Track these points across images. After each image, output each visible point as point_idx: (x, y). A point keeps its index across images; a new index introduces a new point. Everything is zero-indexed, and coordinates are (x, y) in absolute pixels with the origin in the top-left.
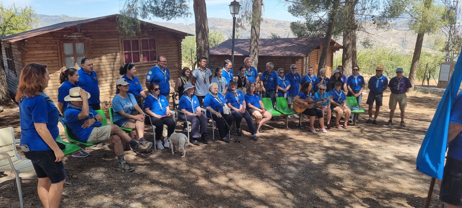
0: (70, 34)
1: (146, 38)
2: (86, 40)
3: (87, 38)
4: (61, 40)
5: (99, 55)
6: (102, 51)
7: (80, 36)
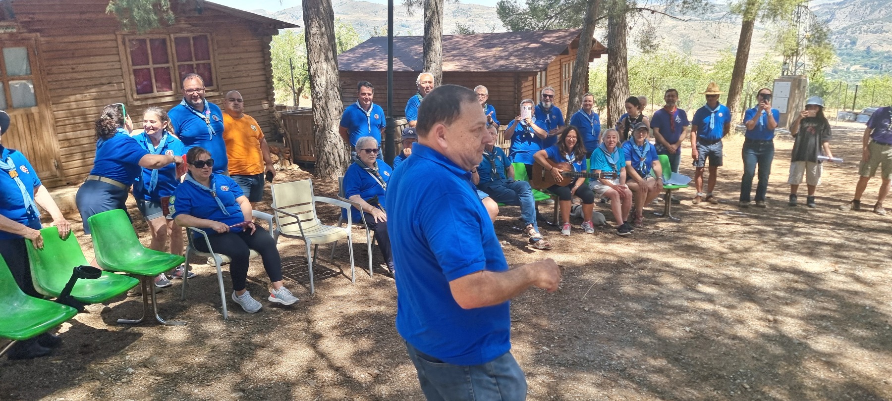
1: (185, 35)
2: (29, 39)
3: (33, 35)
5: (68, 76)
6: (75, 66)
7: (14, 30)
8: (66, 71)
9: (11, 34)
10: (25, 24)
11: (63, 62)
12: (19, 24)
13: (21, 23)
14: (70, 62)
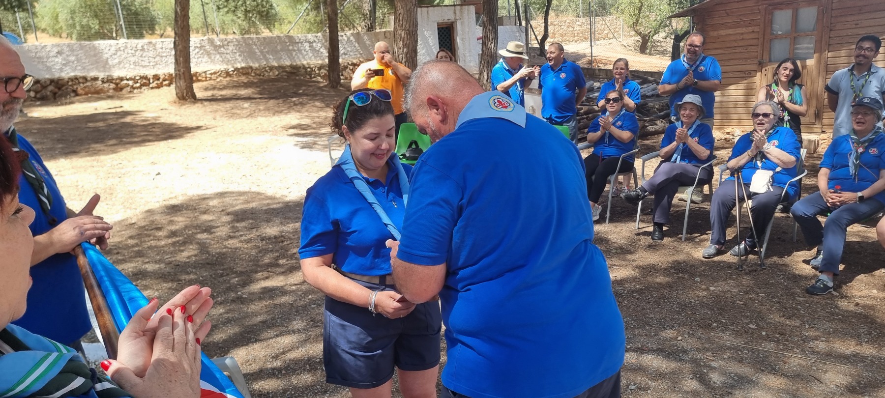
5: (850, 32)
6: (859, 21)
8: (850, 27)
11: (849, 19)
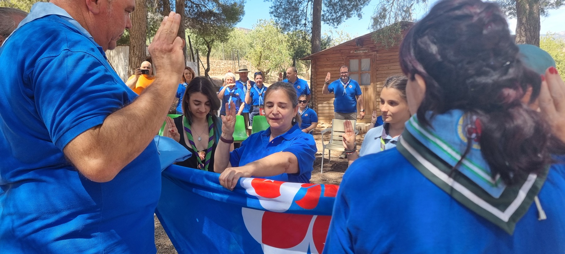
0: (357, 49)
2: (372, 55)
3: (374, 53)
4: (348, 57)
5: (386, 72)
6: (389, 67)
7: (367, 51)
8: (386, 69)
9: (366, 53)
10: (372, 48)
12: (369, 48)
13: (370, 48)
14: (387, 65)
